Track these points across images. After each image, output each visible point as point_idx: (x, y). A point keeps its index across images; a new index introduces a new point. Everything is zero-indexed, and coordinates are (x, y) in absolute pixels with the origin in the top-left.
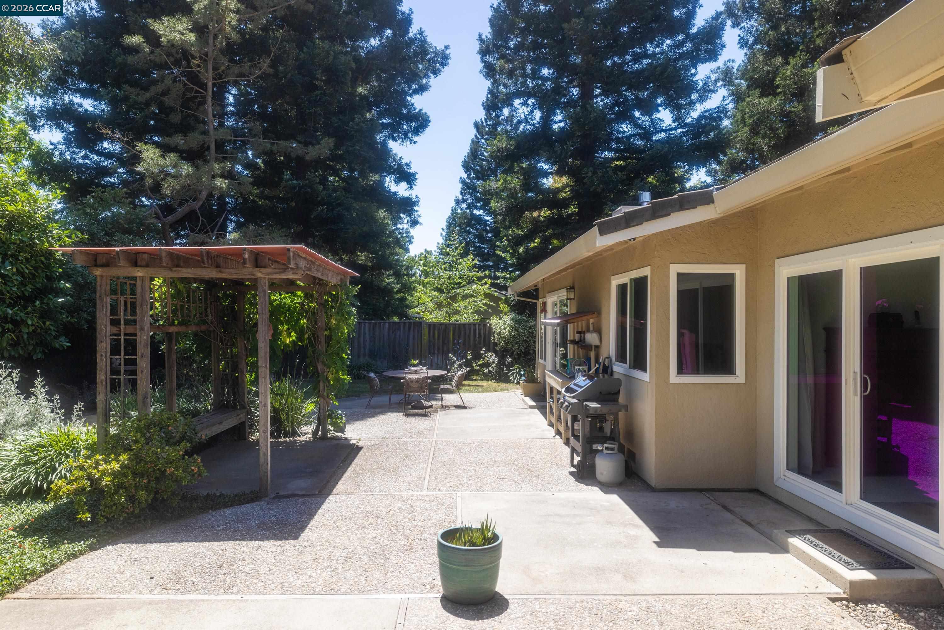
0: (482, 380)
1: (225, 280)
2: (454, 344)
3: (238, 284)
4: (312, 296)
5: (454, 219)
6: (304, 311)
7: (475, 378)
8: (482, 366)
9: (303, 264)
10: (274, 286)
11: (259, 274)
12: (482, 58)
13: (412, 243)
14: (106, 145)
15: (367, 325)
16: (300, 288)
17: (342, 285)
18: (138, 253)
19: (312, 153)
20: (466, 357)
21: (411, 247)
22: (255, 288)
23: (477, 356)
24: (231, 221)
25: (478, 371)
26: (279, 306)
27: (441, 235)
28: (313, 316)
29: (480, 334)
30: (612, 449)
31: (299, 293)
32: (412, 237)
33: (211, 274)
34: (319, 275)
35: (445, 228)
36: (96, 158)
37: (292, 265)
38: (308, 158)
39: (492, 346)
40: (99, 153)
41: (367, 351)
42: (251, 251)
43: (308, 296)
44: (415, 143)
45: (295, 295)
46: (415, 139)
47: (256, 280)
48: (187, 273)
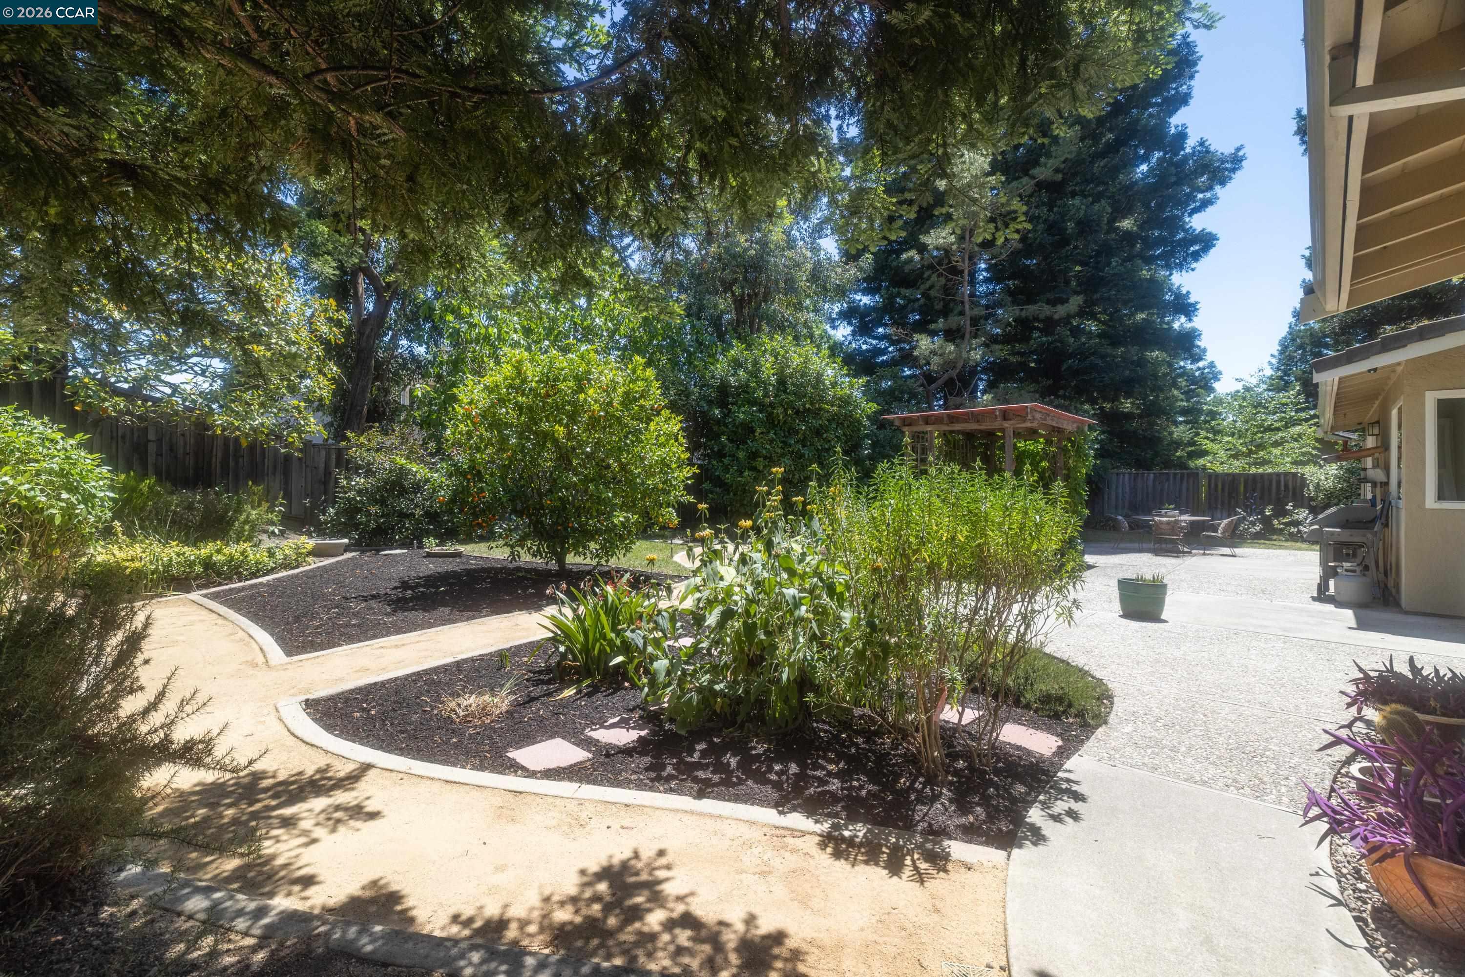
0: (1287, 540)
1: (981, 431)
2: (1246, 498)
3: (990, 434)
4: (1052, 441)
5: (1293, 340)
6: (1045, 456)
7: (1275, 537)
8: (1287, 524)
9: (1038, 416)
10: (1017, 435)
11: (1006, 424)
12: (1302, 139)
13: (1219, 380)
14: (880, 330)
15: (1127, 476)
16: (1041, 436)
17: (1080, 431)
18: (928, 416)
19: (1061, 311)
20: (1262, 512)
21: (1216, 385)
22: (1003, 437)
23: (1281, 512)
24: (982, 380)
25: (1281, 529)
26: (1024, 451)
27: (1270, 363)
28: (1053, 459)
29: (1286, 486)
30: (1354, 571)
31: (1041, 440)
32: (1220, 373)
33: (972, 426)
34: (1054, 424)
35: (1276, 354)
36: (874, 342)
37: (1030, 417)
38: (1056, 317)
39: (1306, 502)
40: (875, 338)
41: (1127, 504)
42: (1000, 410)
43: (1049, 442)
44: (1193, 270)
45: (1038, 442)
46: (1194, 265)
47: (1003, 430)
48: (958, 427)
